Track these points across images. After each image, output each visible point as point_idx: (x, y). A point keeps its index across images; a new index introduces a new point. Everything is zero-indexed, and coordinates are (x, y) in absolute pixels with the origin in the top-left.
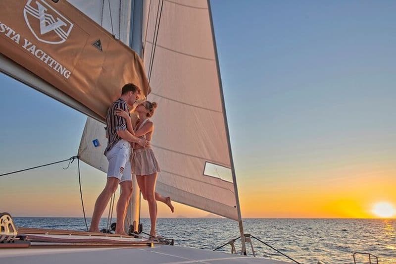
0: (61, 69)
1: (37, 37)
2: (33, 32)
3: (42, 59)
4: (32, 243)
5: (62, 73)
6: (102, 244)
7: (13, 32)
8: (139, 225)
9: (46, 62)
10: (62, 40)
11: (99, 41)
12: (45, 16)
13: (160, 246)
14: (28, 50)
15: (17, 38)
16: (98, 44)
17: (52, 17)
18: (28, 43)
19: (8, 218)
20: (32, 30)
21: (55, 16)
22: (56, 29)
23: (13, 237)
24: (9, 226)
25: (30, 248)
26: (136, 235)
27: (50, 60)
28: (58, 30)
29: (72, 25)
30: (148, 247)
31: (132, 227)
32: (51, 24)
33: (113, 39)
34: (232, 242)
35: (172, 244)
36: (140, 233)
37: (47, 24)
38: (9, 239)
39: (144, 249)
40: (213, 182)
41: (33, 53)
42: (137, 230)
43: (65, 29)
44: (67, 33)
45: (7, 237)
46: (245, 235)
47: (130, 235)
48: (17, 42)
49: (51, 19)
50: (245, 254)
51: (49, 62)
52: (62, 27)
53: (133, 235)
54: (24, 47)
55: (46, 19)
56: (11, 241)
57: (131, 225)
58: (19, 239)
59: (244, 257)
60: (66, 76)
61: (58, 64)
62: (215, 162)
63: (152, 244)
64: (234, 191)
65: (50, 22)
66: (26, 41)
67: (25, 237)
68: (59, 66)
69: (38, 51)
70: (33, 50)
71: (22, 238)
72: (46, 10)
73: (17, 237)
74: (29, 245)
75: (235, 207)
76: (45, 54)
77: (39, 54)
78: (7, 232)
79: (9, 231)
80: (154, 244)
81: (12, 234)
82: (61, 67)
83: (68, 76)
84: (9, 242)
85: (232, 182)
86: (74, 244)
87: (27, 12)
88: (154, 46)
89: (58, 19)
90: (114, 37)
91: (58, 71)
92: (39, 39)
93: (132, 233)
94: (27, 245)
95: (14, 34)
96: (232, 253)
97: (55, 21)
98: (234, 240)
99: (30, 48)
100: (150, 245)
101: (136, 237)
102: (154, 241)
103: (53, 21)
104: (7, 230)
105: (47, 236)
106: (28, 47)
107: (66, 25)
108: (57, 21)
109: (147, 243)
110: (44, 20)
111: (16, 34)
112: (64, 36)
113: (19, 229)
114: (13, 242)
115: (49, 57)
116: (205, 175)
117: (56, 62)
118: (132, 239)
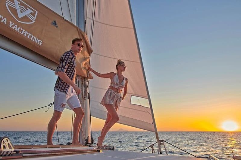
0: (36, 39)
1: (17, 20)
2: (14, 17)
3: (22, 33)
4: (24, 155)
5: (36, 42)
6: (69, 153)
7: (1, 17)
8: (91, 139)
9: (25, 35)
10: (32, 21)
11: (55, 22)
12: (20, 7)
13: (106, 151)
14: (13, 28)
15: (5, 20)
16: (55, 23)
17: (24, 7)
18: (12, 23)
19: (7, 140)
20: (13, 15)
21: (26, 7)
22: (27, 15)
23: (11, 152)
24: (8, 145)
25: (23, 158)
26: (90, 145)
27: (28, 34)
28: (29, 15)
29: (37, 12)
30: (98, 152)
31: (87, 140)
32: (24, 11)
33: (63, 20)
34: (152, 146)
35: (113, 149)
36: (92, 144)
37: (21, 12)
38: (9, 153)
39: (96, 154)
40: (137, 108)
41: (16, 30)
42: (90, 142)
43: (33, 14)
44: (34, 17)
45: (8, 152)
46: (160, 141)
47: (86, 145)
48: (5, 23)
49: (23, 8)
50: (161, 153)
51: (27, 35)
52: (31, 13)
53: (88, 145)
54: (10, 26)
55: (20, 9)
56: (10, 155)
57: (86, 139)
58: (15, 153)
59: (160, 156)
60: (40, 43)
61: (33, 36)
62: (137, 95)
63: (101, 151)
64: (151, 113)
65: (23, 10)
66: (11, 22)
67: (19, 151)
68: (33, 37)
69: (19, 28)
70: (16, 28)
71: (17, 152)
72: (19, 3)
73: (14, 151)
74: (22, 157)
75: (152, 123)
76: (24, 30)
77: (20, 30)
78: (7, 149)
79: (8, 148)
80: (102, 150)
81: (10, 150)
82: (35, 38)
83: (41, 43)
84: (9, 155)
85: (150, 107)
86: (51, 154)
87: (8, 5)
88: (93, 21)
89: (28, 8)
90: (64, 18)
91: (34, 40)
92: (18, 21)
93: (87, 144)
94: (21, 156)
95: (2, 18)
96: (152, 153)
97: (26, 10)
98: (153, 145)
99: (14, 27)
100: (99, 151)
101: (90, 146)
102: (102, 148)
103: (25, 10)
104: (7, 148)
105: (33, 149)
106: (12, 26)
107: (33, 12)
108: (27, 10)
109: (98, 150)
110: (20, 10)
111: (3, 18)
112: (33, 19)
113: (15, 147)
114: (12, 155)
115: (26, 32)
116: (131, 104)
117: (31, 35)
118: (87, 148)
